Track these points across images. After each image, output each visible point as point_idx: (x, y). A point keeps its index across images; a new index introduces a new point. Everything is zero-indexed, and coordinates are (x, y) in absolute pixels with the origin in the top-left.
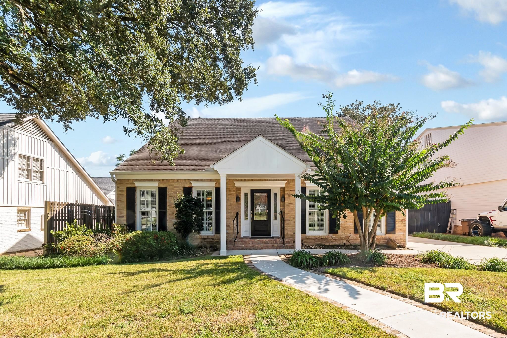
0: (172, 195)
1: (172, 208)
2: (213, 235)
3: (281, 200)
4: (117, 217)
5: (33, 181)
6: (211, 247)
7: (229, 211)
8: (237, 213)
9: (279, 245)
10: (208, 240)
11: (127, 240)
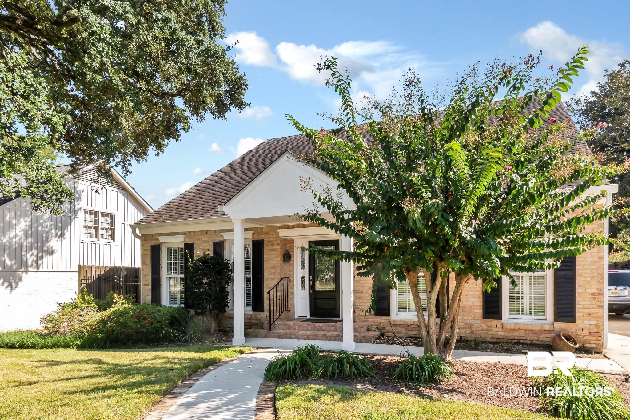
0: (200, 253)
2: (251, 312)
4: (142, 284)
5: (101, 240)
8: (283, 279)
11: (105, 316)
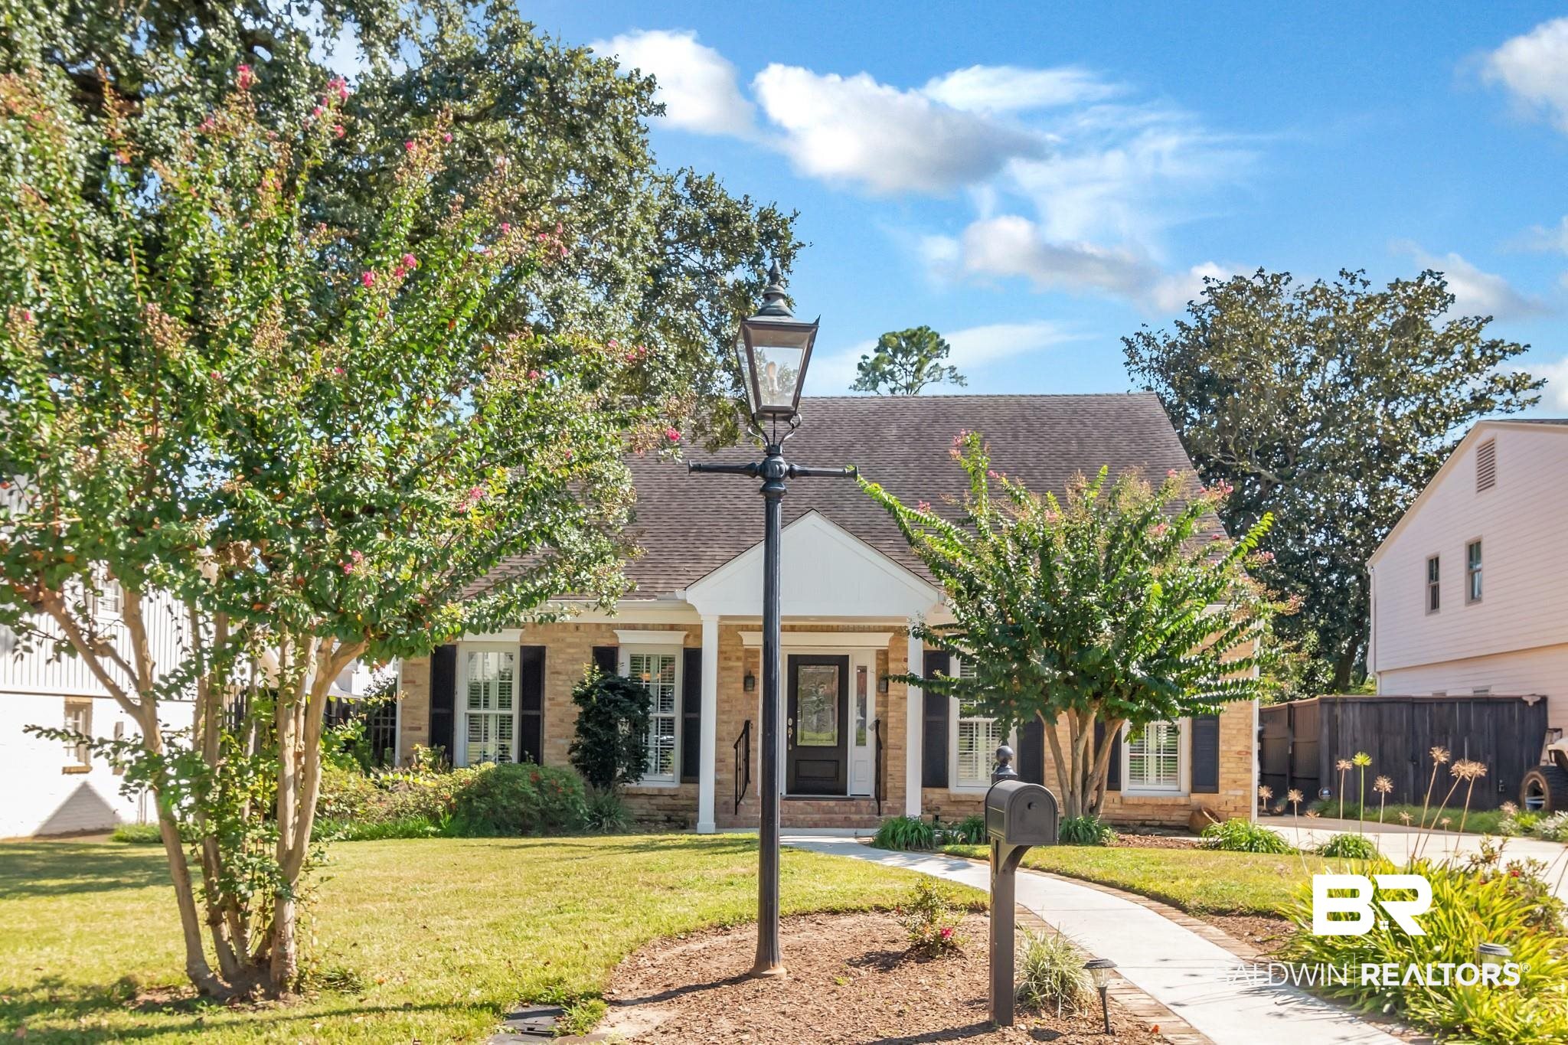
0: (559, 668)
1: (559, 705)
2: (676, 785)
3: (878, 688)
4: (403, 728)
6: (669, 820)
7: (724, 717)
8: (747, 724)
9: (866, 817)
10: (660, 801)
11: (466, 782)
